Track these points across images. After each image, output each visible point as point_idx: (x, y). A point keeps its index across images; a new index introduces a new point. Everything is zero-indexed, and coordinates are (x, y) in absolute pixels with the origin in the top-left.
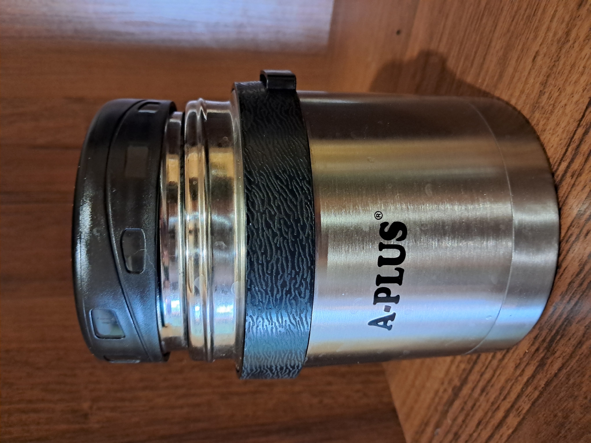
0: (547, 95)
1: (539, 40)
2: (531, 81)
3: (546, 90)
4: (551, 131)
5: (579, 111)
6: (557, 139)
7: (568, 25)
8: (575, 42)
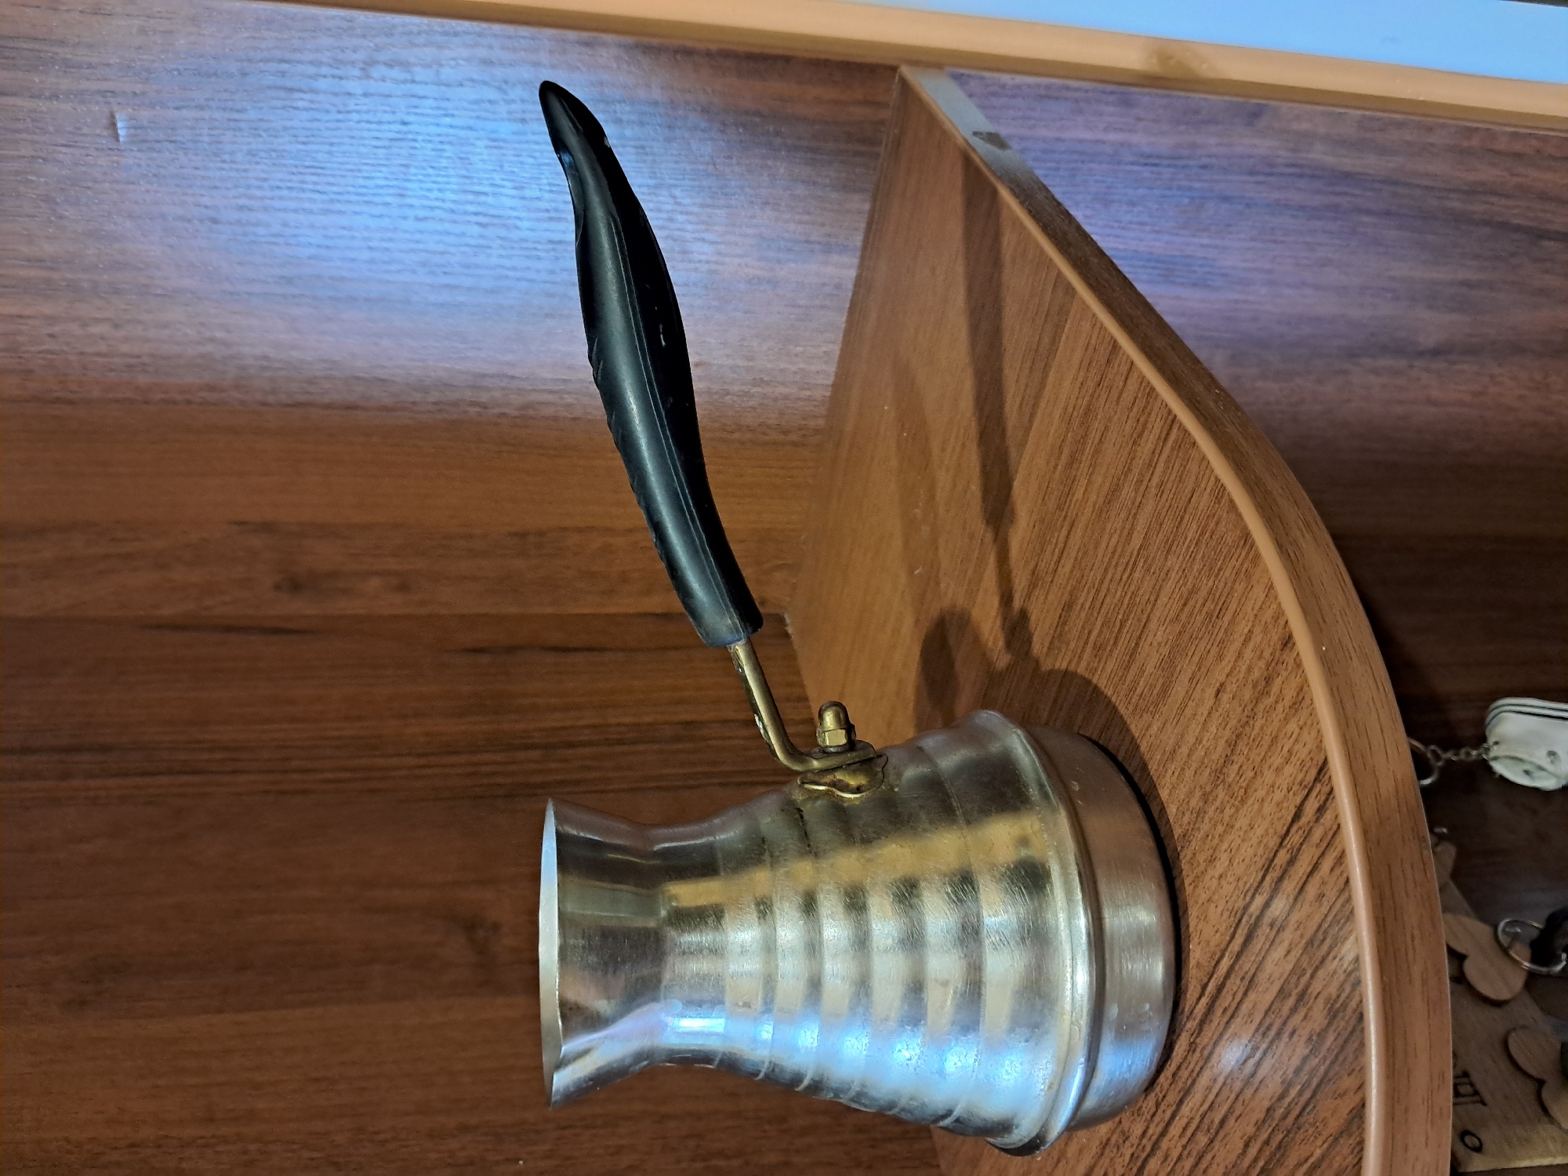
0: (1236, 767)
1: (1226, 665)
2: (1213, 729)
3: (1235, 758)
4: (1242, 833)
5: (1283, 821)
6: (1251, 851)
7: (1268, 665)
8: (1277, 702)
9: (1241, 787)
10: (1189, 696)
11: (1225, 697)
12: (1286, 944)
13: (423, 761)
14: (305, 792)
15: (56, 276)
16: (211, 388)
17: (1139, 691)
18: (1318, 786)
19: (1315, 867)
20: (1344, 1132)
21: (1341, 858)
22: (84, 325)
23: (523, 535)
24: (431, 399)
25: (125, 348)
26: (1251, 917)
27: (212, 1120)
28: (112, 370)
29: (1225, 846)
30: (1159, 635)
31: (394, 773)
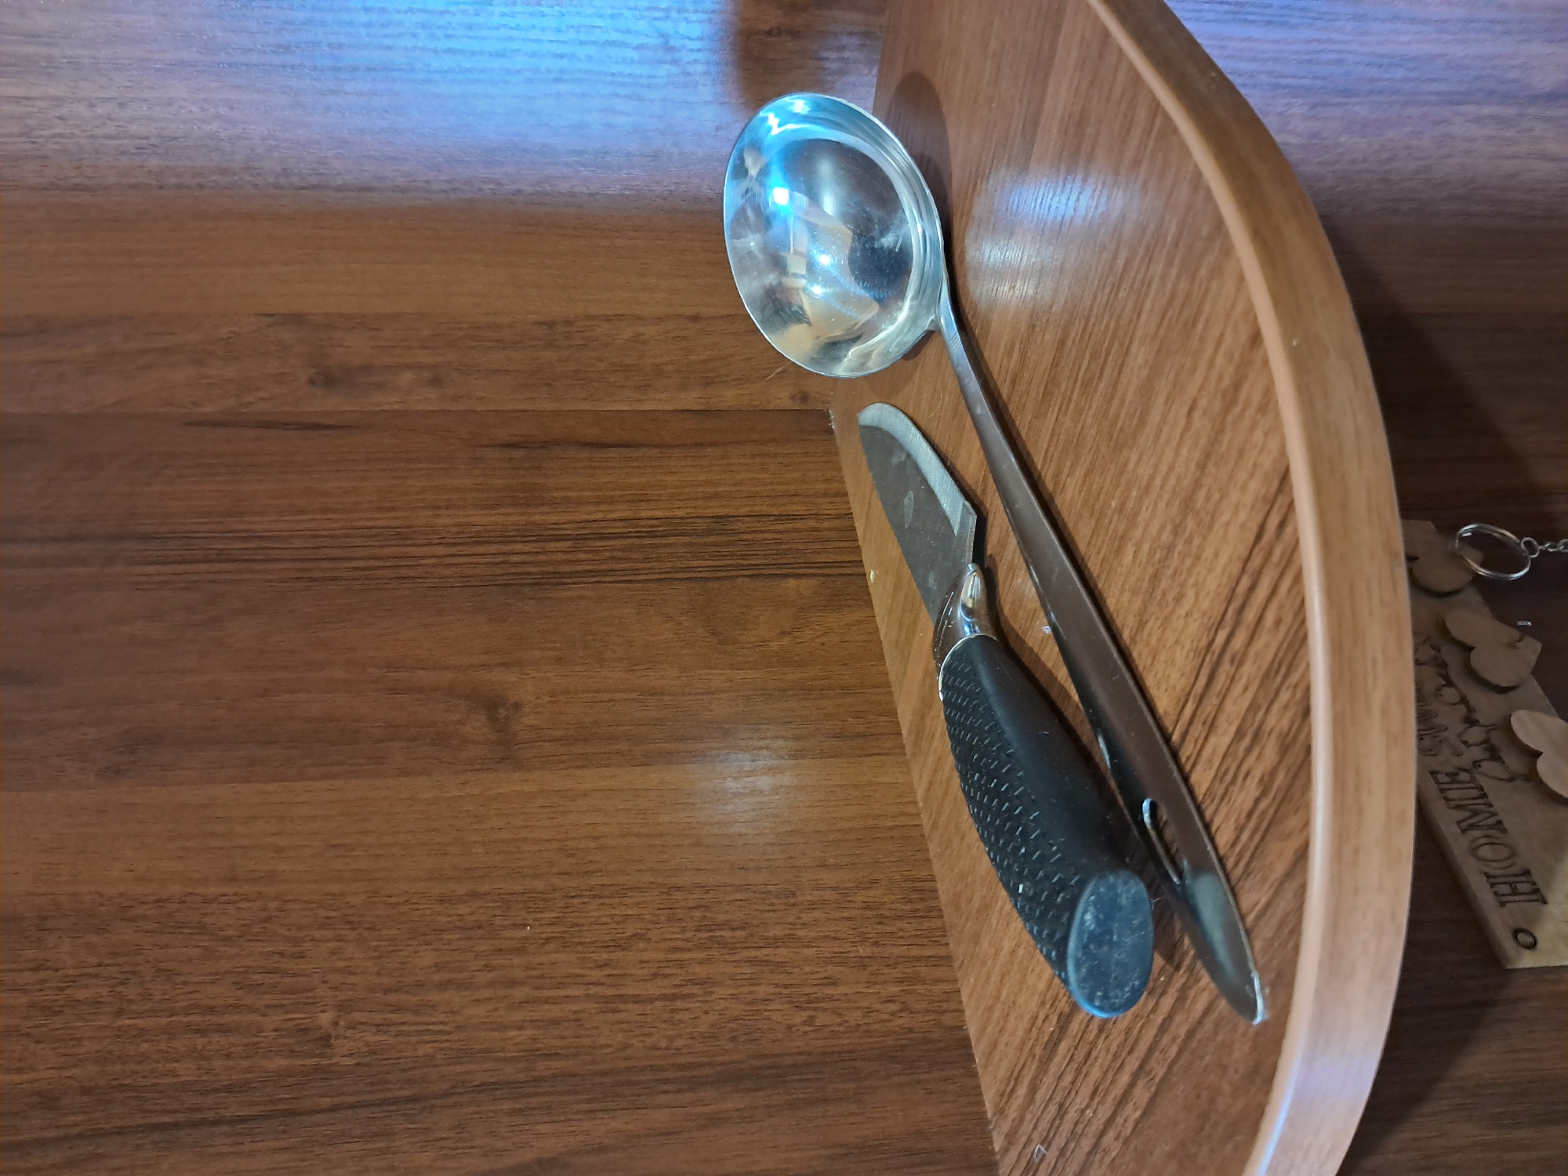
0: (1204, 491)
1: (1198, 379)
2: (1184, 453)
3: (1203, 481)
4: (1207, 564)
5: (1245, 545)
6: (1215, 583)
7: (1238, 369)
8: (1245, 409)
9: (1208, 513)
10: (1164, 420)
11: (1197, 414)
12: (1244, 681)
13: (453, 550)
14: (334, 579)
15: (55, 52)
16: (223, 171)
17: (1119, 426)
18: (1280, 499)
19: (1274, 591)
20: (1288, 875)
21: (1298, 578)
22: (91, 105)
23: (550, 325)
24: (444, 177)
25: (133, 128)
26: (1214, 653)
27: (234, 879)
28: (123, 153)
29: (1192, 581)
30: (1140, 355)
31: (424, 562)
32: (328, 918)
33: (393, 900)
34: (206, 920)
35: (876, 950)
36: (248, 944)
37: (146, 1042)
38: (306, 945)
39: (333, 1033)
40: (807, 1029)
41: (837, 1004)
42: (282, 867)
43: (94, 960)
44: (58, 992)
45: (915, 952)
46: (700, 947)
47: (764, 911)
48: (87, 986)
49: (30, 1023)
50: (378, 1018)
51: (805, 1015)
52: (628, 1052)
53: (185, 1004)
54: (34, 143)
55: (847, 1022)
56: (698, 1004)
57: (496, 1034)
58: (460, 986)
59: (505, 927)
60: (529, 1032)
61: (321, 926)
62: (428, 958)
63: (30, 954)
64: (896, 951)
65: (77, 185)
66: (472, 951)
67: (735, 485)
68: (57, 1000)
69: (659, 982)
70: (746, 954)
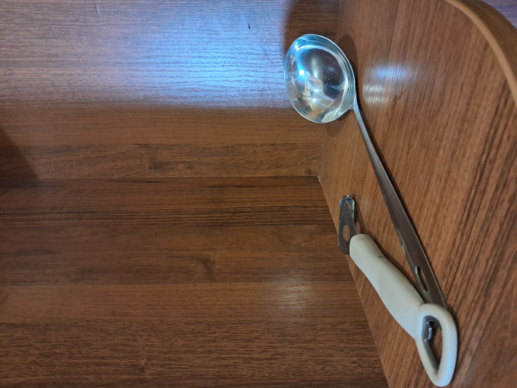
3: (470, 108)
4: (475, 135)
5: (491, 119)
6: (479, 140)
7: (480, 62)
8: (484, 73)
9: (473, 118)
10: (451, 98)
11: (464, 87)
14: (154, 224)
19: (506, 127)
25: (101, 84)
26: (481, 165)
28: (98, 92)
29: (469, 145)
31: (184, 219)
32: (146, 328)
33: (169, 323)
34: (103, 327)
35: (347, 345)
36: (117, 336)
37: (78, 368)
38: (138, 337)
39: (145, 367)
40: (322, 372)
41: (333, 363)
42: (130, 311)
43: (63, 340)
44: (49, 350)
45: (362, 346)
46: (280, 342)
47: (303, 331)
48: (60, 348)
49: (38, 360)
50: (162, 362)
51: (321, 367)
52: (254, 378)
53: (93, 355)
54: (71, 88)
55: (337, 370)
56: (280, 362)
57: (205, 369)
58: (192, 353)
59: (208, 333)
60: (217, 369)
61: (143, 331)
62: (181, 342)
63: (41, 337)
64: (355, 346)
65: (83, 102)
66: (197, 341)
67: (287, 197)
68: (49, 353)
69: (265, 353)
70: (297, 345)
